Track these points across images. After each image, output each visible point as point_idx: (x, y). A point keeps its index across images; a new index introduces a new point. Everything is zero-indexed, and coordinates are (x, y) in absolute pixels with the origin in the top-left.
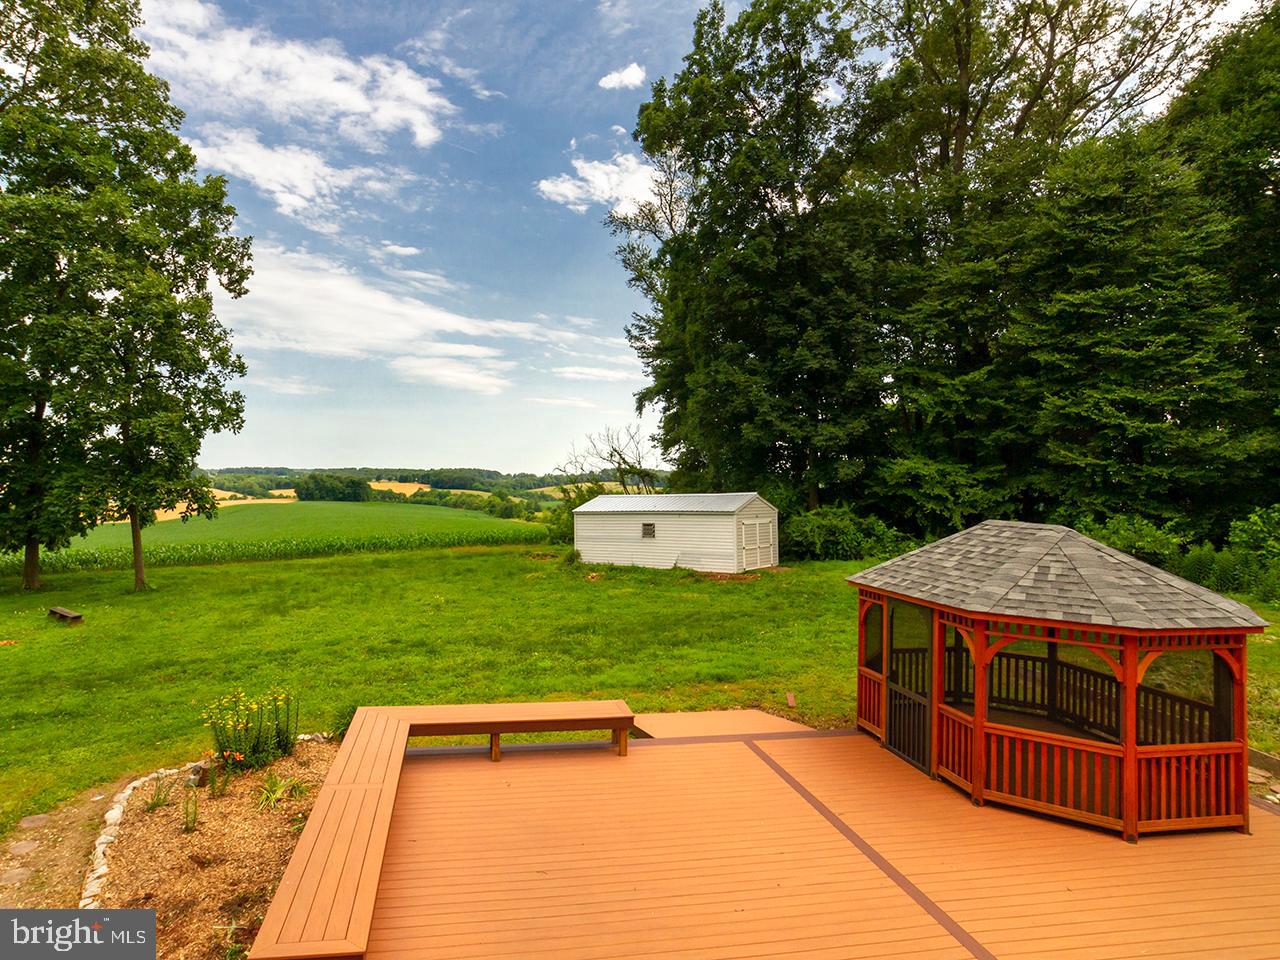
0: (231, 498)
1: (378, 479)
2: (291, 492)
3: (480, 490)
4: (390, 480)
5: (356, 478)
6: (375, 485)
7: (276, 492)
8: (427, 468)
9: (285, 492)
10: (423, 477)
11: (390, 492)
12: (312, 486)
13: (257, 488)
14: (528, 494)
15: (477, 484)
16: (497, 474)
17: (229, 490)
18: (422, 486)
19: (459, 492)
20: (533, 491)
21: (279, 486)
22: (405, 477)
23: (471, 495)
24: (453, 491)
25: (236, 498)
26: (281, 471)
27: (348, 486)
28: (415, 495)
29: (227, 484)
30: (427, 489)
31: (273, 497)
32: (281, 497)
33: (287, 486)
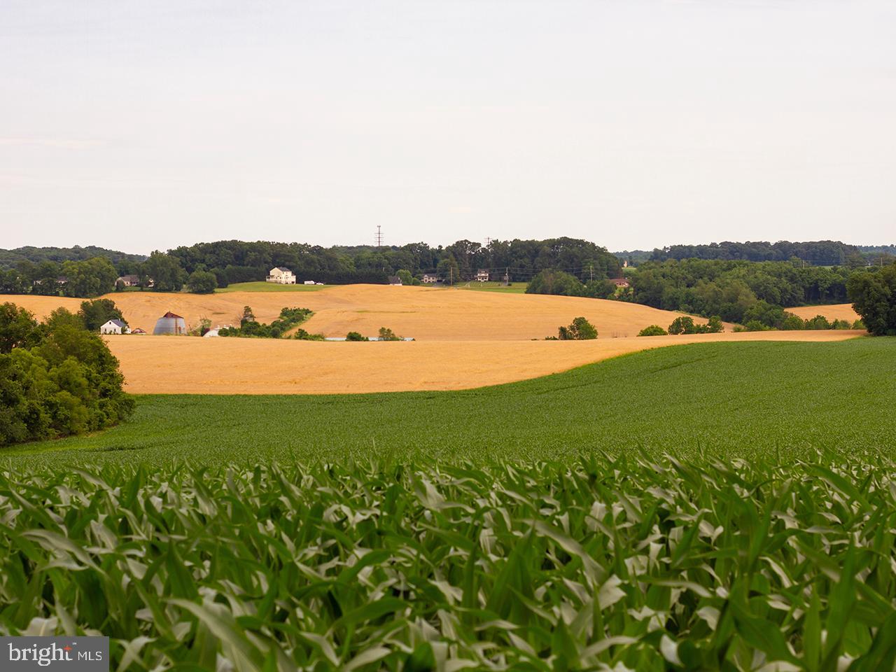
0: (676, 328)
2: (847, 312)
7: (806, 313)
9: (830, 312)
13: (749, 299)
17: (673, 306)
25: (690, 330)
29: (669, 290)
31: (796, 325)
32: (818, 324)
33: (835, 294)
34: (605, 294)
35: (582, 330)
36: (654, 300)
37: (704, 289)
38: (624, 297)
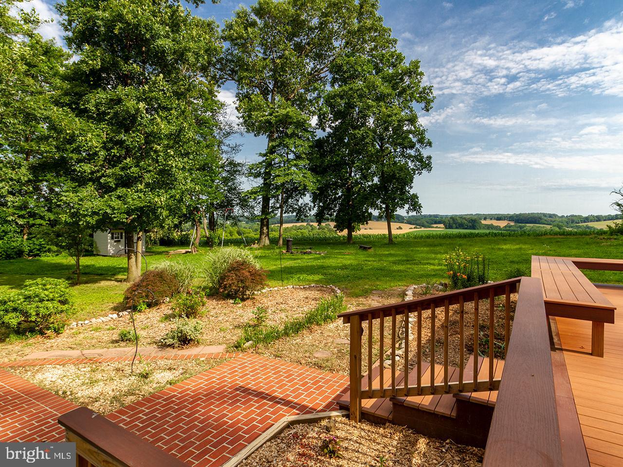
0: (415, 228)
1: (485, 219)
2: (442, 225)
3: (544, 224)
4: (491, 219)
5: (474, 218)
6: (483, 222)
7: (435, 226)
8: (512, 213)
9: (439, 225)
10: (510, 217)
11: (492, 225)
12: (451, 222)
13: (426, 224)
14: (577, 226)
15: (543, 221)
16: (555, 215)
17: (413, 224)
18: (509, 222)
19: (532, 225)
20: (581, 224)
21: (436, 223)
22: (499, 218)
23: (539, 227)
24: (528, 225)
25: (417, 228)
26: (436, 216)
27: (469, 222)
28: (505, 227)
29: (413, 222)
30: (512, 224)
31: (433, 227)
32: (437, 227)
33: (440, 223)
34: (402, 222)
35: (400, 228)
36: (410, 224)
37: (418, 222)
38: (405, 223)
